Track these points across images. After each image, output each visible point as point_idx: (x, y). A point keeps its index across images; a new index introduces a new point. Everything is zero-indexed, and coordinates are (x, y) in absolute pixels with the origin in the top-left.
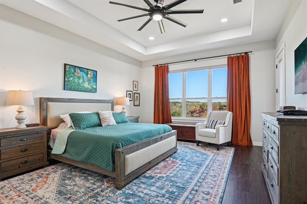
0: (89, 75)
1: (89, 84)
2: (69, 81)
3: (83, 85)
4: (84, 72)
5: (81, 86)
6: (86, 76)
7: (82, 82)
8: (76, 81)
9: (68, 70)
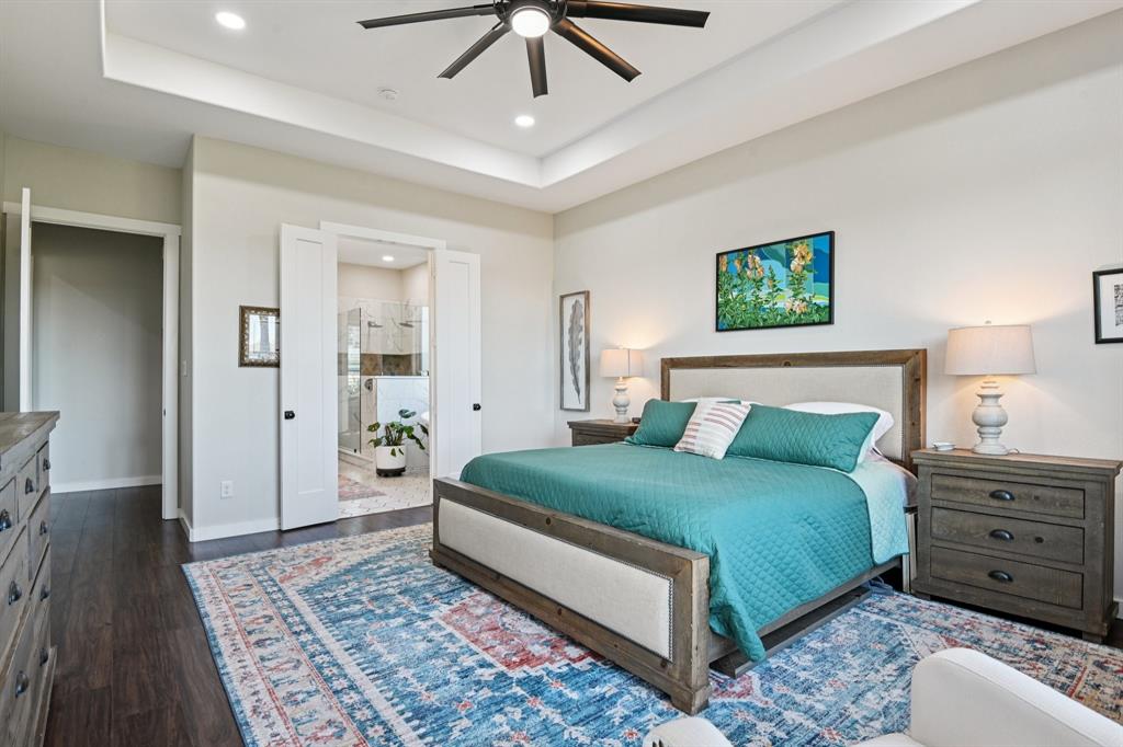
0: (795, 264)
1: (795, 296)
2: (727, 303)
3: (771, 304)
4: (776, 256)
5: (764, 310)
6: (785, 270)
7: (770, 293)
8: (749, 297)
9: (724, 269)
